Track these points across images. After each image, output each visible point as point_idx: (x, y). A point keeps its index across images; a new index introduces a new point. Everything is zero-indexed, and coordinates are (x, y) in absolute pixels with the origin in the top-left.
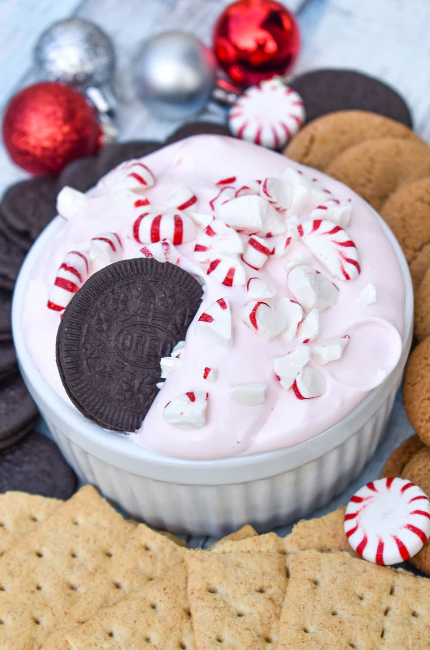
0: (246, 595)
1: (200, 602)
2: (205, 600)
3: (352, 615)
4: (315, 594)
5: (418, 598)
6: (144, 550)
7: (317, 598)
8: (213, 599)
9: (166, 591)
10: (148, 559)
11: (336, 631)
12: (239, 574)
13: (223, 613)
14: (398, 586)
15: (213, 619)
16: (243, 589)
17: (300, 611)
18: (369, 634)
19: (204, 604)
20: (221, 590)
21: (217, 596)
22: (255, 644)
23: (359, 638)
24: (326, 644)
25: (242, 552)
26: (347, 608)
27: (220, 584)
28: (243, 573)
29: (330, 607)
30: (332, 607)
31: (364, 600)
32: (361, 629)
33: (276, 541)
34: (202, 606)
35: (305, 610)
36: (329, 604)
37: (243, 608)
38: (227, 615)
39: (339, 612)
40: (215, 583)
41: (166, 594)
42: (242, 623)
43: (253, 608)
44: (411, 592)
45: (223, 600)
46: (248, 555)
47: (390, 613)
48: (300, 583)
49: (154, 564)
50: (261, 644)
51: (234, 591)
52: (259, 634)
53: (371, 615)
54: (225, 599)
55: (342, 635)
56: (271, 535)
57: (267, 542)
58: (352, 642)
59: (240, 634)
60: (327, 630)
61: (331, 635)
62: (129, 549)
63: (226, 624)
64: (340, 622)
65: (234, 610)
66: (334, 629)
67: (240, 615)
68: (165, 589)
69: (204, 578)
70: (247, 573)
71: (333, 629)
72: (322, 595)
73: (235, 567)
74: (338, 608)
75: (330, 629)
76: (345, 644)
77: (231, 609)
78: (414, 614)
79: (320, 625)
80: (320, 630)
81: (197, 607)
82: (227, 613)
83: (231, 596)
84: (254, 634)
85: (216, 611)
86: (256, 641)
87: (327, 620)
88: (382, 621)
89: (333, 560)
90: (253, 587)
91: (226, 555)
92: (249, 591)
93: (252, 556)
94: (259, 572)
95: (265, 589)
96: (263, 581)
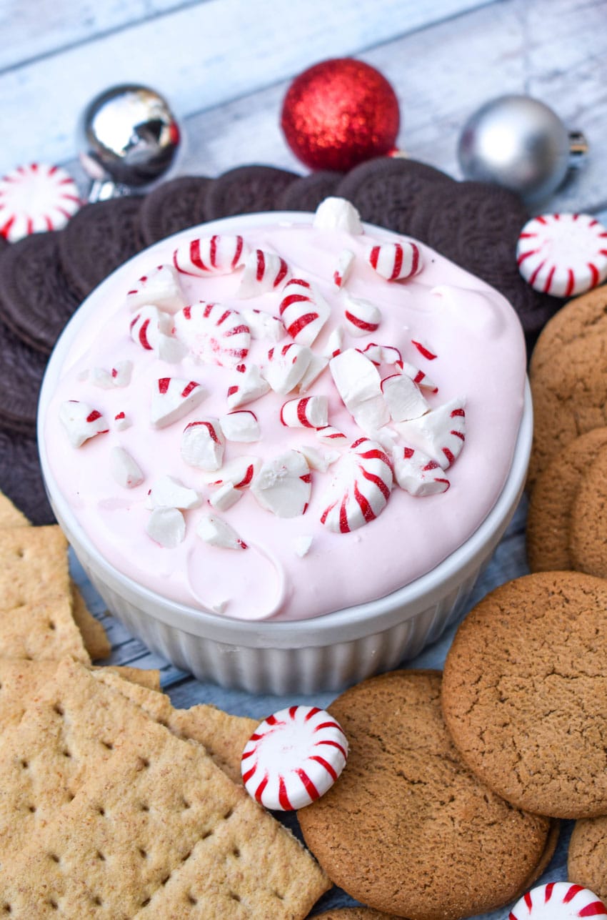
0: (87, 738)
1: (36, 714)
2: (43, 716)
3: (163, 820)
4: (136, 777)
5: (250, 837)
6: (47, 625)
7: (135, 784)
8: (50, 720)
10: (42, 637)
11: (132, 829)
12: (98, 714)
13: (49, 741)
14: (237, 812)
15: (32, 740)
16: (89, 731)
17: (106, 788)
18: (168, 850)
19: (38, 719)
20: (70, 717)
21: (59, 720)
22: (54, 793)
23: (154, 849)
24: (113, 839)
25: (122, 694)
26: (162, 809)
27: (72, 710)
28: (102, 715)
29: (144, 799)
30: (146, 801)
31: (188, 810)
32: (163, 842)
33: (165, 707)
34: (34, 720)
35: (113, 790)
36: (144, 796)
37: (74, 750)
38: (51, 746)
39: (152, 811)
40: (67, 706)
41: (18, 683)
42: (59, 764)
43: (84, 757)
44: (247, 827)
45: (61, 729)
46: (124, 701)
47: (210, 838)
48: (126, 757)
50: (60, 798)
51: (78, 726)
52: (67, 787)
53: (185, 831)
54: (64, 729)
55: (137, 837)
56: (164, 698)
57: (154, 702)
58: (145, 849)
59: (48, 773)
60: (123, 824)
61: (124, 831)
63: (42, 753)
64: (144, 822)
65: (64, 745)
66: (132, 827)
67: (67, 754)
69: (58, 693)
70: (107, 718)
71: (129, 826)
72: (143, 782)
73: (100, 705)
74: (153, 805)
75: (127, 824)
76: (133, 848)
77: (60, 743)
78: (236, 853)
79: (120, 815)
80: (115, 820)
81: (30, 717)
82: (53, 743)
83: (72, 729)
84: (62, 783)
85: (44, 734)
86: (58, 792)
87: (130, 812)
88: (194, 843)
89: (181, 749)
90: (100, 736)
91: (102, 686)
92: (94, 737)
93: (126, 705)
94: (120, 726)
95: (114, 746)
96: (117, 737)
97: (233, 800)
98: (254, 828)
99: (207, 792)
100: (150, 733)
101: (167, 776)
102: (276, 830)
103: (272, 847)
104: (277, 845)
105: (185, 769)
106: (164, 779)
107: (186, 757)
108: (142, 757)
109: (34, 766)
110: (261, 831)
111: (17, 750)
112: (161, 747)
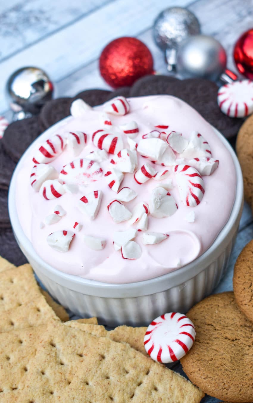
0: (70, 354)
1: (42, 348)
2: (46, 348)
3: (117, 381)
4: (100, 364)
5: (161, 380)
6: (36, 310)
7: (100, 367)
8: (50, 350)
9: (31, 336)
10: (35, 316)
11: (104, 388)
12: (72, 341)
13: (52, 359)
14: (152, 370)
15: (44, 360)
16: (70, 350)
17: (87, 372)
18: (123, 394)
19: (44, 350)
20: (58, 346)
21: (54, 349)
22: (60, 382)
23: (116, 395)
24: (96, 394)
25: (81, 330)
26: (116, 376)
27: (59, 343)
28: (74, 342)
29: (106, 373)
30: (107, 374)
31: (128, 374)
32: (120, 391)
33: (103, 331)
34: (42, 351)
35: (90, 372)
36: (106, 372)
37: (65, 361)
38: (53, 361)
39: (111, 378)
40: (56, 341)
41: (30, 337)
42: (59, 369)
43: (70, 363)
44: (158, 376)
45: (56, 353)
46: (83, 333)
47: (142, 385)
48: (93, 355)
49: (37, 320)
50: (64, 384)
51: (64, 349)
52: (66, 378)
53: (129, 383)
54: (58, 352)
55: (107, 391)
56: (101, 327)
57: (97, 330)
58: (112, 396)
59: (55, 374)
60: (99, 387)
61: (100, 390)
62: (28, 307)
63: (50, 366)
64: (108, 383)
65: (59, 360)
66: (103, 386)
67: (62, 364)
68: (31, 335)
69: (51, 336)
70: (77, 342)
71: (102, 387)
72: (104, 365)
73: (71, 337)
74: (111, 375)
75: (101, 386)
76: (106, 397)
77: (57, 359)
78: (156, 389)
79: (96, 383)
80: (95, 385)
81: (40, 350)
82: (54, 360)
83: (61, 351)
84: (63, 377)
85: (48, 356)
86: (62, 381)
87: (101, 380)
88: (135, 389)
89: (118, 347)
90: (76, 351)
91: (70, 328)
92: (73, 353)
93: (84, 335)
94: (84, 344)
95: (83, 355)
96: (84, 350)
97: (148, 365)
98: (162, 376)
99: (135, 364)
100: (102, 342)
101: (115, 360)
102: (172, 374)
103: (172, 382)
104: (174, 380)
105: (122, 355)
106: (113, 362)
107: (122, 349)
108: (101, 354)
109: (48, 372)
110: (165, 376)
111: (38, 367)
112: (109, 347)
